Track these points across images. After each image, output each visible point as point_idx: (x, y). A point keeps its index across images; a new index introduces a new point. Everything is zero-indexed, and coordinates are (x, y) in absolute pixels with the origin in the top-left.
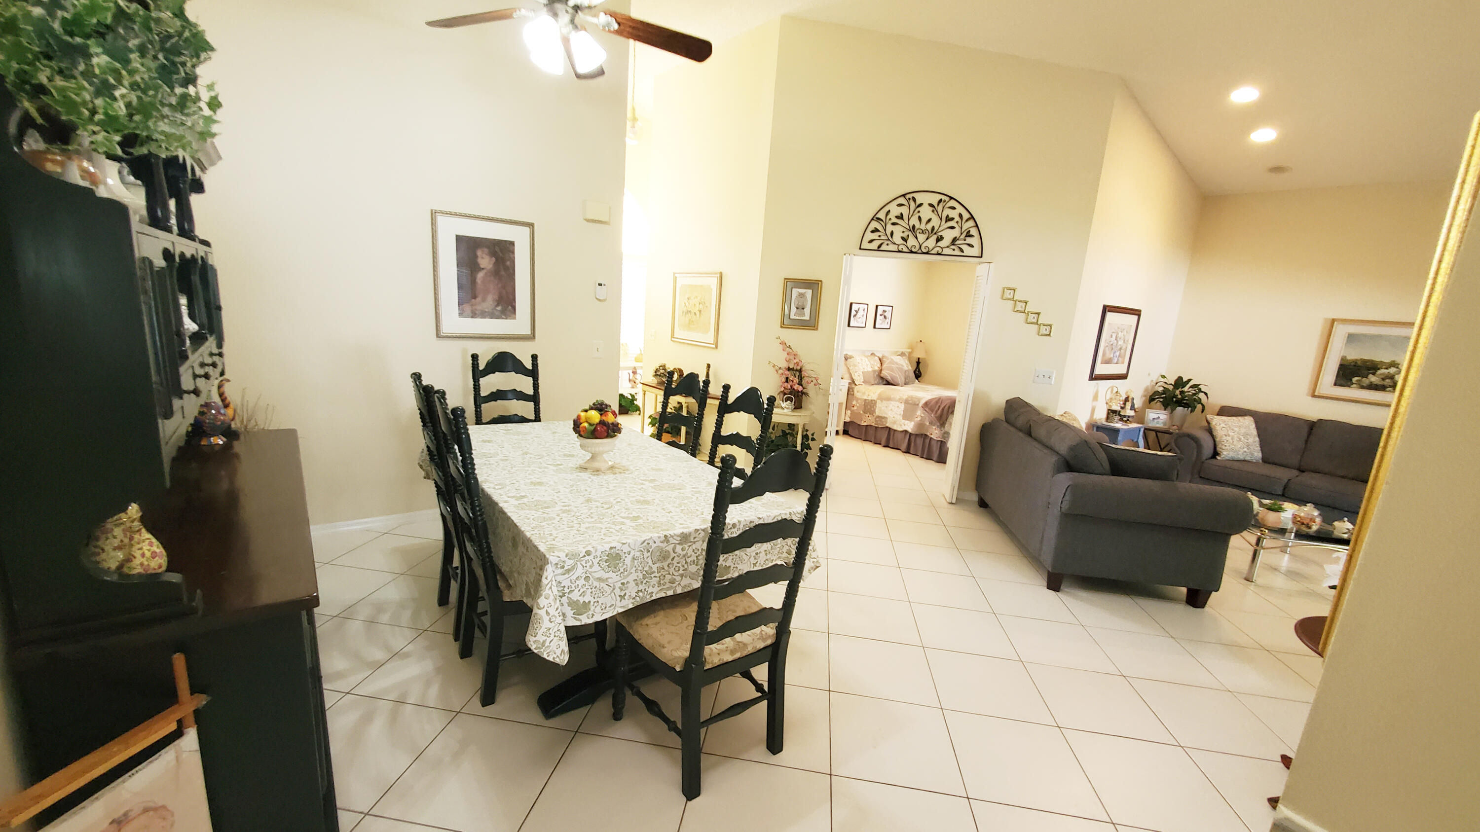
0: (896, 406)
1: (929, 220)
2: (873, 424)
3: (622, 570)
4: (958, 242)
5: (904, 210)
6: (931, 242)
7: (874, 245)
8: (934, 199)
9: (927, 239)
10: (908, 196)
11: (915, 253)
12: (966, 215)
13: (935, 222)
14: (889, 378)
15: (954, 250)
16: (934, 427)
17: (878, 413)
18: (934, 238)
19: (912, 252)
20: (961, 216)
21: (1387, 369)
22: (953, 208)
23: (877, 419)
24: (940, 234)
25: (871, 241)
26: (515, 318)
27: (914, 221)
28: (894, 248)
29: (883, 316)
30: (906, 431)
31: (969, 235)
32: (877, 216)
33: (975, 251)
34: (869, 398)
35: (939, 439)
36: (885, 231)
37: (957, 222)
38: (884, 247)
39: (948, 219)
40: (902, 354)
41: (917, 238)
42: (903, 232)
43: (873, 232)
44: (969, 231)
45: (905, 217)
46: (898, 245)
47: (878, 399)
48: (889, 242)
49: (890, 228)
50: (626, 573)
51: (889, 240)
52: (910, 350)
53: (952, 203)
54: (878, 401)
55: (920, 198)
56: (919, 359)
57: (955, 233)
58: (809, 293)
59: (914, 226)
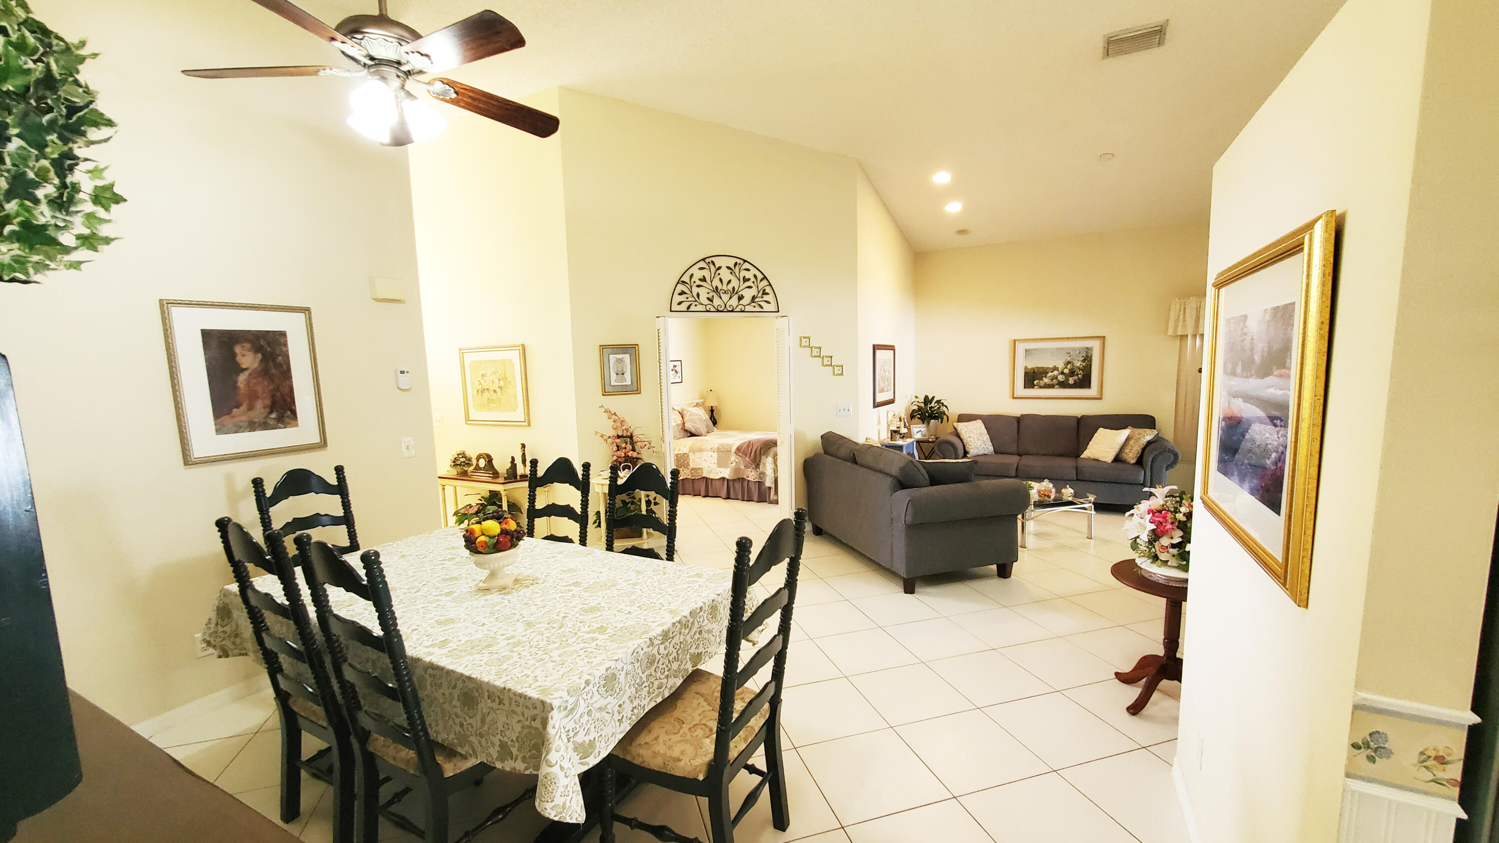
0: (709, 455)
1: (729, 282)
2: (689, 477)
3: (618, 691)
4: (756, 300)
5: (706, 273)
6: (734, 301)
7: (684, 307)
8: (731, 262)
9: (730, 298)
10: (707, 261)
11: (722, 311)
12: (760, 276)
13: (735, 283)
14: (693, 430)
15: (755, 307)
16: (750, 470)
17: (692, 465)
18: (736, 297)
19: (719, 311)
20: (755, 276)
21: (1052, 372)
22: (748, 270)
23: (693, 472)
24: (740, 293)
25: (680, 303)
27: (716, 283)
28: (702, 308)
29: (674, 371)
30: (723, 479)
31: (765, 293)
32: (682, 280)
33: (772, 307)
34: (681, 452)
35: (756, 480)
36: (692, 293)
37: (753, 282)
38: (693, 308)
39: (746, 280)
40: (697, 405)
41: (721, 298)
42: (708, 293)
43: (680, 294)
44: (765, 290)
45: (708, 279)
46: (706, 305)
47: (690, 452)
48: (696, 303)
49: (695, 290)
50: (621, 693)
51: (696, 301)
52: (702, 400)
53: (746, 266)
54: (691, 455)
55: (719, 262)
56: (712, 407)
57: (753, 292)
58: (627, 357)
59: (717, 287)
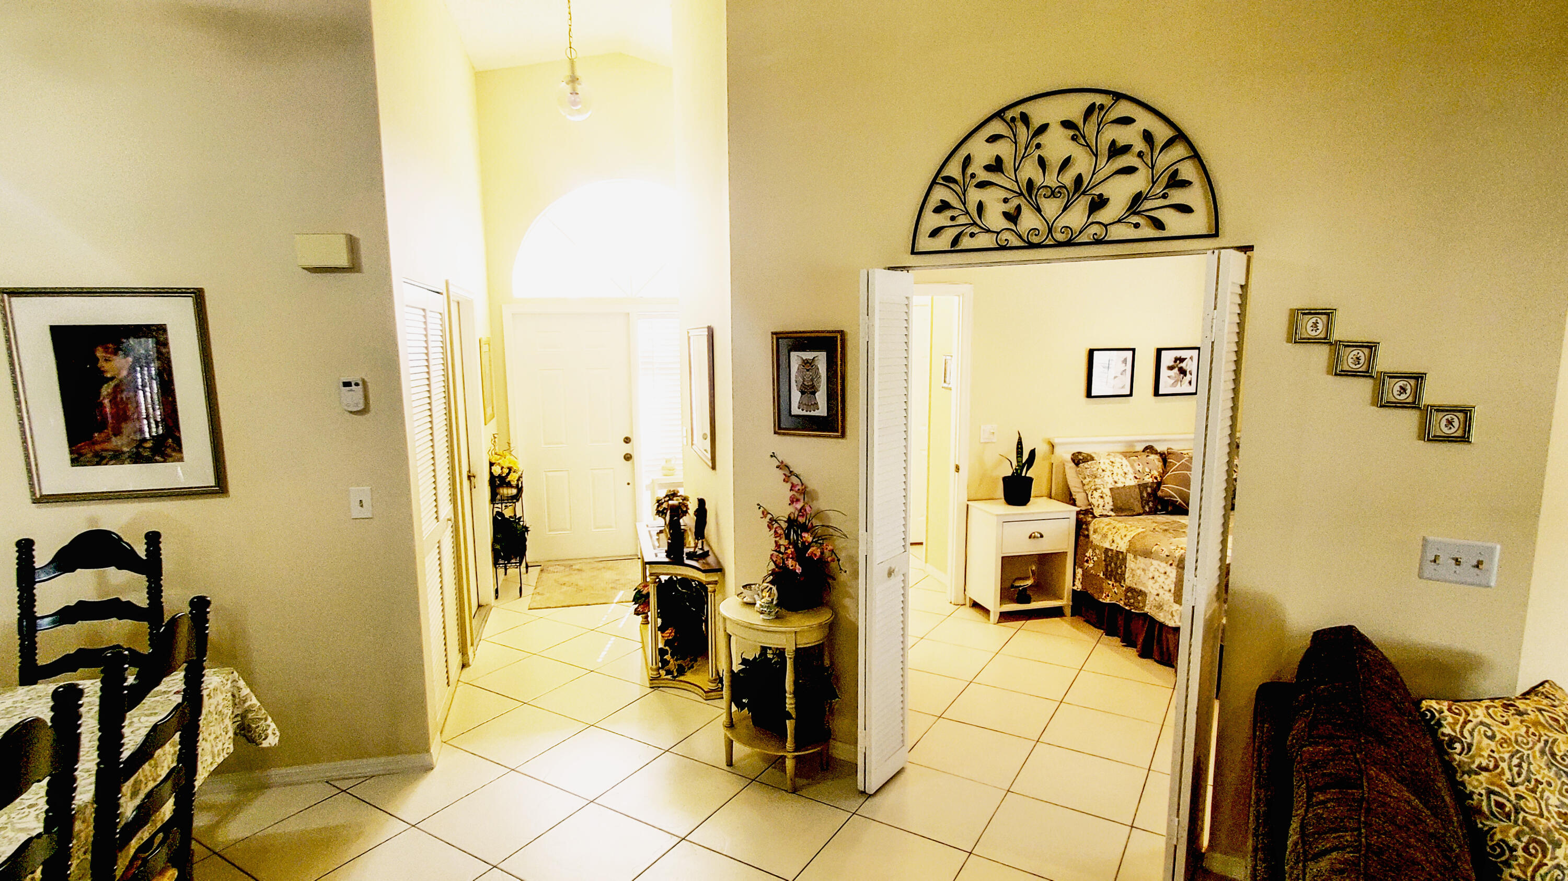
0: (1160, 570)
1: (1066, 163)
2: (1123, 604)
4: (1147, 205)
5: (1004, 149)
6: (1076, 217)
7: (943, 241)
8: (1074, 108)
9: (1065, 209)
10: (1009, 115)
11: (1039, 246)
12: (1162, 133)
13: (1082, 164)
14: (1177, 501)
15: (1137, 226)
17: (1129, 582)
18: (1082, 204)
19: (1031, 246)
20: (1148, 137)
22: (1127, 121)
23: (1129, 594)
24: (1097, 191)
25: (935, 233)
26: (181, 460)
27: (1030, 170)
28: (984, 240)
29: (1177, 370)
31: (1176, 182)
32: (945, 173)
33: (1198, 222)
34: (1116, 546)
36: (964, 204)
37: (1140, 155)
38: (966, 243)
39: (1116, 150)
41: (1039, 210)
42: (1006, 201)
43: (937, 210)
44: (1176, 173)
45: (1008, 164)
46: (998, 233)
47: (1128, 551)
48: (975, 230)
49: (974, 196)
51: (974, 224)
53: (1124, 109)
54: (1130, 557)
55: (1039, 113)
57: (1138, 182)
58: (821, 358)
59: (1030, 182)
